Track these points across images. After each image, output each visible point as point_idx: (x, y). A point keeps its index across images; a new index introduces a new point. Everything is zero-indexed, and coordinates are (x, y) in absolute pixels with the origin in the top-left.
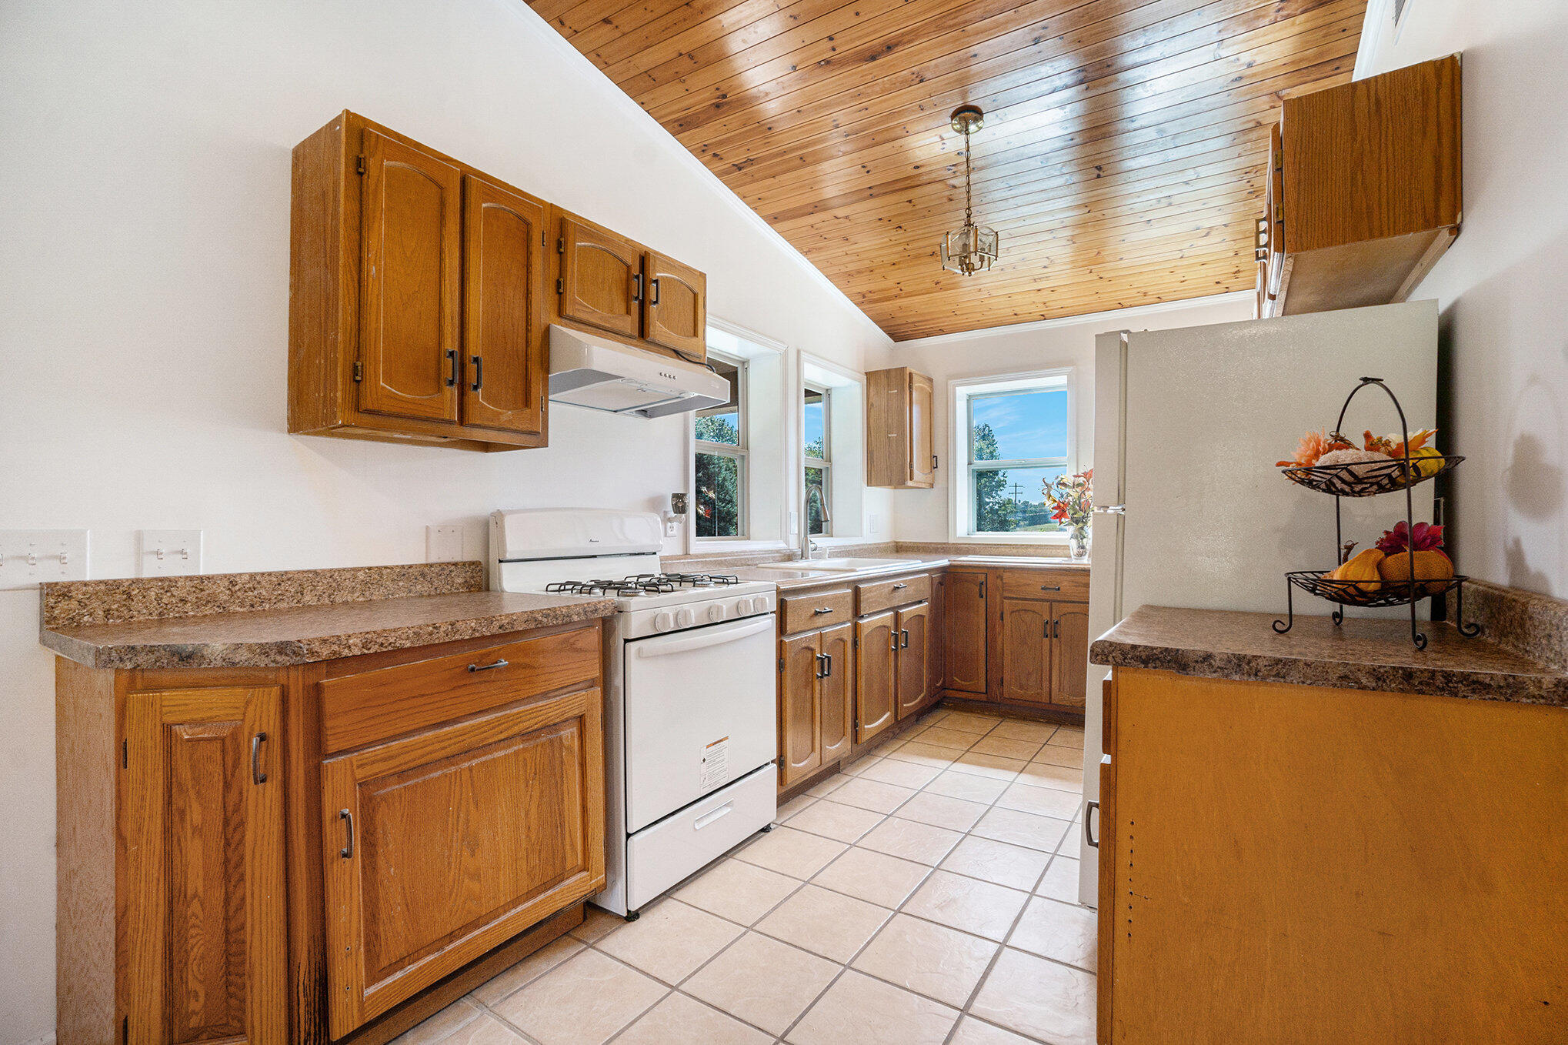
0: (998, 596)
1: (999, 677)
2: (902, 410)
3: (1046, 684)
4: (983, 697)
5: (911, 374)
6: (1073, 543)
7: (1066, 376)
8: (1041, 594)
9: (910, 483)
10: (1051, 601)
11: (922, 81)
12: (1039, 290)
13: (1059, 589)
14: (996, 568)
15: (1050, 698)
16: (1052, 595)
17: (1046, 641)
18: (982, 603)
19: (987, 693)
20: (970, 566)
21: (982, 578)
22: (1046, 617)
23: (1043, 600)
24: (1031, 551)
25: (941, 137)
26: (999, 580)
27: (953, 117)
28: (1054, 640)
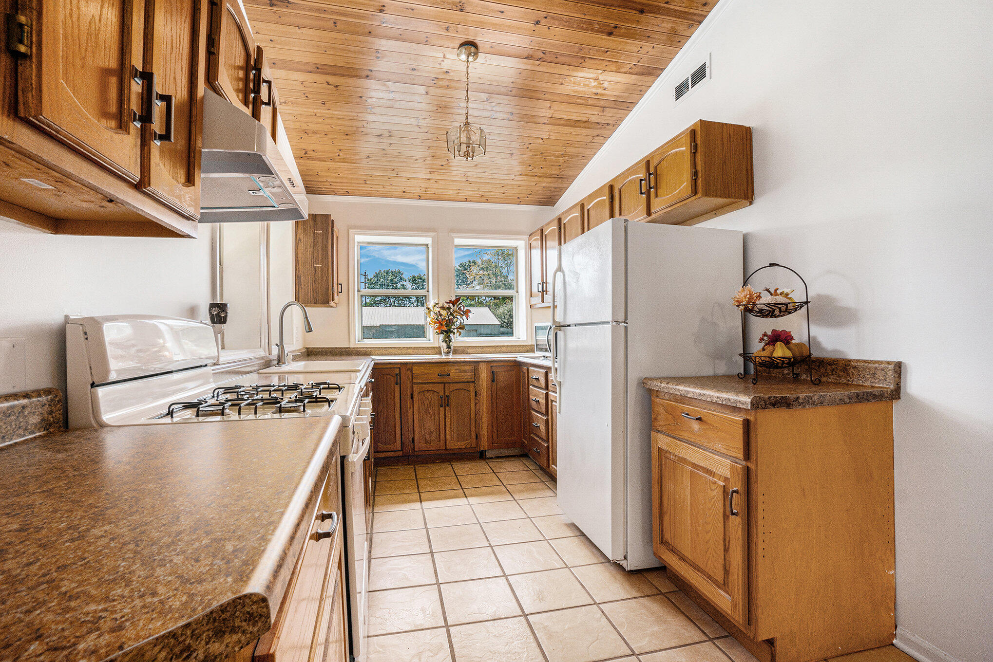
0: (409, 383)
1: (411, 437)
2: (326, 247)
3: (442, 437)
4: (400, 454)
5: (333, 221)
6: (444, 345)
7: (431, 238)
8: (438, 379)
9: (332, 304)
10: (444, 383)
11: (461, 10)
12: (429, 179)
13: (449, 375)
14: (406, 364)
15: (446, 446)
16: (445, 379)
17: (442, 409)
18: (397, 388)
19: (402, 450)
20: (390, 363)
21: (397, 371)
22: (442, 394)
23: (438, 383)
24: (410, 351)
25: (444, 55)
26: (409, 372)
27: (462, 45)
28: (447, 408)
